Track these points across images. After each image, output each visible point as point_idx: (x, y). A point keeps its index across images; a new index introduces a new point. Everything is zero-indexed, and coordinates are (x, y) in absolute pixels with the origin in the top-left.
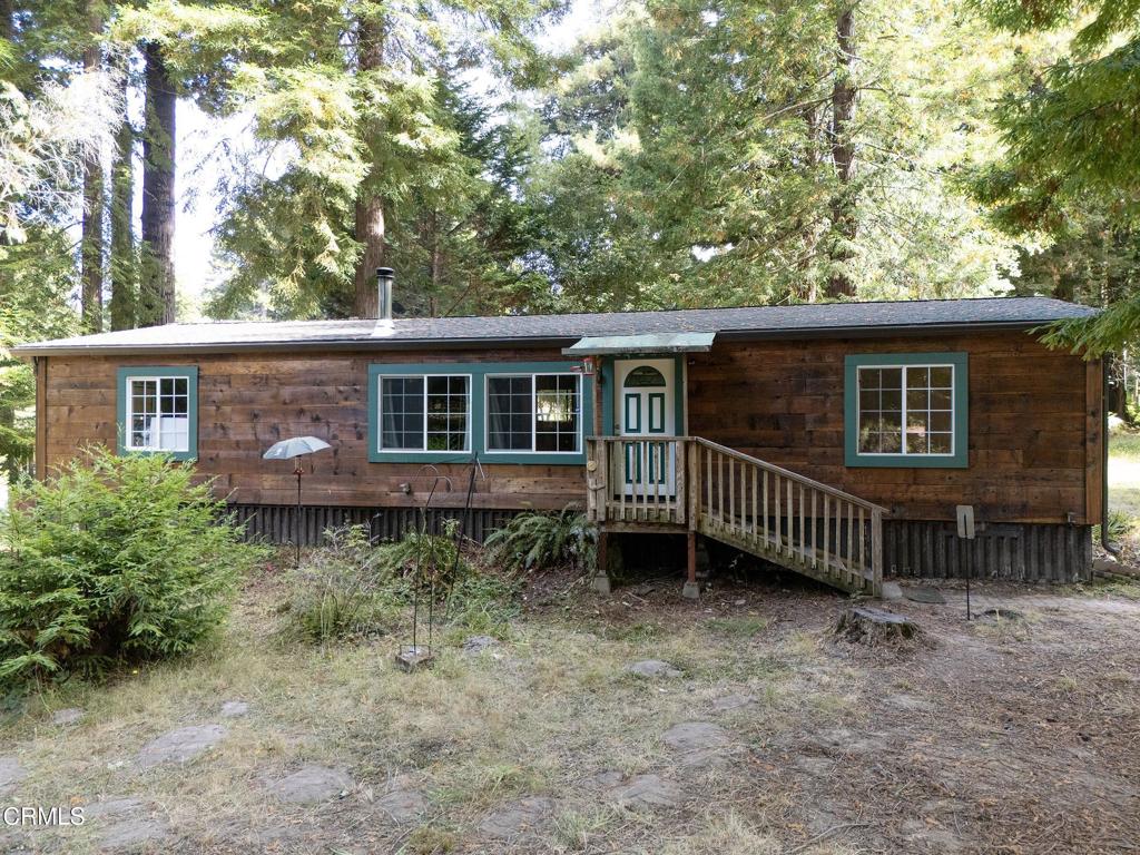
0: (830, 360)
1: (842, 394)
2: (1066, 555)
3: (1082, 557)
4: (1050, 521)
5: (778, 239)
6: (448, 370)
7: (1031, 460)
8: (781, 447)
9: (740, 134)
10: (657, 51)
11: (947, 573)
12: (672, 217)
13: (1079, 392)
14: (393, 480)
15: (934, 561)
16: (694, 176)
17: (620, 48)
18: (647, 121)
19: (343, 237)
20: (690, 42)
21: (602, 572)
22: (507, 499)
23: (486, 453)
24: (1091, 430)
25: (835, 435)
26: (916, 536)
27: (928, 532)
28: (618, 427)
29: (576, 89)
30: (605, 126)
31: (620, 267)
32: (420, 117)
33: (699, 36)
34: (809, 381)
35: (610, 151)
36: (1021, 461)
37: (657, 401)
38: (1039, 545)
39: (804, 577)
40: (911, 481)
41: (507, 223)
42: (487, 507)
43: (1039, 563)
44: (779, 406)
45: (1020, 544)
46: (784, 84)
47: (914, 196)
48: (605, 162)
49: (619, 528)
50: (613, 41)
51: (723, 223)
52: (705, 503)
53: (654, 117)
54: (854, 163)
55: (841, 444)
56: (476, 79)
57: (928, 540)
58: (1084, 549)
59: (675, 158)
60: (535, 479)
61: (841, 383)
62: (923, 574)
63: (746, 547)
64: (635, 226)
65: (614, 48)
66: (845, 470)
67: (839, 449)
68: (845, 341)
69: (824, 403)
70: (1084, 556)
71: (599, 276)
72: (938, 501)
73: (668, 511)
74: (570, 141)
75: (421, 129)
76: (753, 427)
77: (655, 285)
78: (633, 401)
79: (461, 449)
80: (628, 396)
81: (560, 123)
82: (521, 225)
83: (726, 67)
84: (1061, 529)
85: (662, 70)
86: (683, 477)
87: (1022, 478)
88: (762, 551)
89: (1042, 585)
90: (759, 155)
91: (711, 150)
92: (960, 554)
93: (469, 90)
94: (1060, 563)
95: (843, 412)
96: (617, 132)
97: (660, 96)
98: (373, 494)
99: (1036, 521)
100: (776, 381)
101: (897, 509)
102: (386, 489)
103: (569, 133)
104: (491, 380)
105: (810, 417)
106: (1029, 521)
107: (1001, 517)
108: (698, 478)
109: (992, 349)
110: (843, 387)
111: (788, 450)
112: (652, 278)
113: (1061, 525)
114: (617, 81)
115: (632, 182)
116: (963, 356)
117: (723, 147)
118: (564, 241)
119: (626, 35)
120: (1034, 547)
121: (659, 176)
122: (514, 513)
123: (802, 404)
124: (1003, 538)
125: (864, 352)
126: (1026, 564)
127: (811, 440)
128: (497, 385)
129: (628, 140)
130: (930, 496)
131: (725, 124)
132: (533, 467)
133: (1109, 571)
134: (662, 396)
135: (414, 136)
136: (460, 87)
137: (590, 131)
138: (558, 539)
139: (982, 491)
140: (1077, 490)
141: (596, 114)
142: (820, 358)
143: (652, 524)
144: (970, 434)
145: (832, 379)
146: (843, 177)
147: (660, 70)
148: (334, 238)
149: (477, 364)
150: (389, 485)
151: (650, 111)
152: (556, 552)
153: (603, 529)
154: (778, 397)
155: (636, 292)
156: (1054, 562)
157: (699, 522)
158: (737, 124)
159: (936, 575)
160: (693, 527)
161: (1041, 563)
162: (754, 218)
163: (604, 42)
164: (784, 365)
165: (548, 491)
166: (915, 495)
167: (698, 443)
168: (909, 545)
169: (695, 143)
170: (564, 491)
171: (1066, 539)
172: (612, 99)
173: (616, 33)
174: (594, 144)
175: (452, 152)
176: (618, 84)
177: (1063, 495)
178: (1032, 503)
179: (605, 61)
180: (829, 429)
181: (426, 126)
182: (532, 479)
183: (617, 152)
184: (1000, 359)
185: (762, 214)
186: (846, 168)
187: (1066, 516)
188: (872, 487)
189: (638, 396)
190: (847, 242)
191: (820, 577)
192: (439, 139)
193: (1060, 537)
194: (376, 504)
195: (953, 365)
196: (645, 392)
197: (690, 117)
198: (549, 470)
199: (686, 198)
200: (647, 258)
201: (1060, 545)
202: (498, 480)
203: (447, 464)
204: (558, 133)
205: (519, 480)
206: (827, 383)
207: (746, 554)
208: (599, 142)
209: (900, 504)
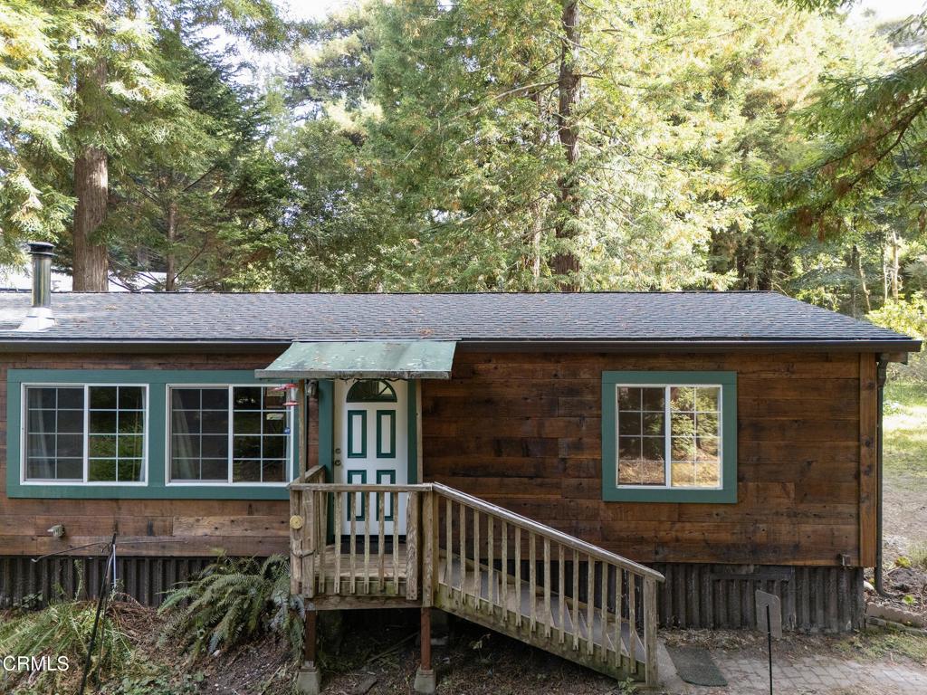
0: (585, 375)
1: (599, 417)
2: (838, 600)
3: (855, 601)
4: (822, 563)
5: (509, 211)
6: (118, 379)
7: (802, 496)
8: (531, 478)
9: (474, 110)
10: (396, 27)
11: (714, 622)
12: (411, 183)
13: (853, 418)
14: (41, 520)
15: (700, 610)
16: (431, 146)
17: (366, 28)
18: (389, 93)
19: (48, 191)
20: (425, 21)
21: (308, 664)
22: (194, 543)
23: (168, 485)
24: (865, 461)
25: (591, 463)
26: (681, 580)
27: (693, 575)
28: (339, 451)
29: (327, 61)
30: (353, 97)
31: (362, 230)
32: (137, 65)
33: (436, 16)
34: (562, 399)
35: (357, 118)
36: (793, 495)
37: (386, 420)
38: (810, 589)
39: (563, 659)
40: (676, 516)
41: (247, 180)
42: (168, 553)
43: (811, 611)
44: (527, 429)
45: (791, 589)
46: (512, 68)
47: (631, 179)
48: (353, 128)
49: (332, 605)
50: (360, 22)
51: (458, 194)
52: (443, 546)
53: (395, 90)
54: (577, 145)
55: (599, 474)
56: (218, 37)
57: (693, 584)
58: (857, 593)
59: (412, 129)
60: (232, 518)
61: (598, 404)
62: (689, 624)
63: (494, 624)
64: (377, 190)
65: (361, 28)
66: (602, 505)
67: (597, 480)
68: (603, 355)
69: (579, 426)
70: (856, 601)
71: (341, 237)
72: (705, 541)
73: (396, 581)
74: (322, 107)
75: (138, 78)
76: (498, 453)
77: (395, 247)
78: (357, 420)
79: (137, 479)
80: (351, 413)
81: (312, 90)
82: (262, 184)
83: (461, 49)
84: (834, 572)
85: (401, 46)
86: (416, 540)
87: (793, 515)
88: (512, 628)
89: (814, 635)
90: (492, 131)
91: (447, 123)
92: (727, 602)
93: (210, 47)
94: (833, 609)
95: (600, 436)
96: (364, 103)
97: (399, 70)
98: (14, 539)
99: (809, 563)
100: (526, 399)
101: (660, 550)
102: (31, 532)
103: (320, 100)
104: (175, 392)
105: (563, 442)
106: (800, 563)
107: (771, 558)
108: (434, 537)
109: (761, 368)
110: (600, 408)
111: (539, 480)
112: (393, 241)
113: (833, 567)
114: (364, 58)
115: (374, 149)
116: (732, 376)
117: (457, 121)
118: (304, 202)
119: (372, 18)
120: (805, 593)
121: (398, 145)
122: (205, 561)
123: (554, 426)
124: (773, 582)
125: (623, 369)
126: (797, 610)
127: (565, 469)
128: (185, 398)
129: (372, 110)
130: (697, 535)
131: (459, 101)
132: (230, 504)
133: (882, 617)
134: (392, 413)
135: (130, 85)
136: (200, 43)
137: (340, 100)
138: (257, 605)
139: (752, 528)
140: (851, 528)
141: (345, 86)
142: (575, 374)
143: (372, 598)
144: (739, 464)
145: (589, 398)
146: (570, 158)
147: (399, 46)
148: (33, 191)
149: (156, 370)
150: (36, 526)
151: (390, 84)
152: (253, 624)
153: (311, 607)
154: (528, 418)
155: (378, 253)
156: (825, 608)
157: (436, 594)
158: (470, 101)
159: (702, 625)
160: (427, 603)
161: (812, 609)
162: (487, 192)
163: (352, 22)
164: (534, 381)
165: (249, 533)
166: (679, 535)
167: (434, 492)
168: (673, 590)
169: (432, 116)
170: (269, 533)
171: (838, 582)
172: (359, 72)
173: (363, 14)
174: (343, 111)
175: (180, 106)
176: (365, 59)
177: (836, 533)
178: (804, 542)
179: (353, 38)
180: (585, 457)
181: (145, 76)
182: (227, 518)
183: (364, 120)
184: (771, 380)
185: (496, 189)
186: (571, 149)
187: (839, 558)
188: (633, 525)
189: (363, 413)
190: (575, 220)
191: (583, 661)
192: (160, 92)
193: (833, 579)
194: (17, 552)
195: (720, 386)
196: (371, 408)
197: (426, 91)
198: (250, 506)
199: (423, 166)
200: (388, 222)
201: (832, 588)
202: (183, 519)
203: (115, 500)
204: (311, 99)
205: (211, 518)
206: (584, 402)
207: (494, 633)
208: (348, 110)
209: (663, 544)
